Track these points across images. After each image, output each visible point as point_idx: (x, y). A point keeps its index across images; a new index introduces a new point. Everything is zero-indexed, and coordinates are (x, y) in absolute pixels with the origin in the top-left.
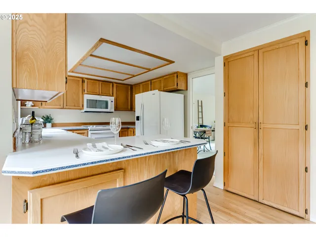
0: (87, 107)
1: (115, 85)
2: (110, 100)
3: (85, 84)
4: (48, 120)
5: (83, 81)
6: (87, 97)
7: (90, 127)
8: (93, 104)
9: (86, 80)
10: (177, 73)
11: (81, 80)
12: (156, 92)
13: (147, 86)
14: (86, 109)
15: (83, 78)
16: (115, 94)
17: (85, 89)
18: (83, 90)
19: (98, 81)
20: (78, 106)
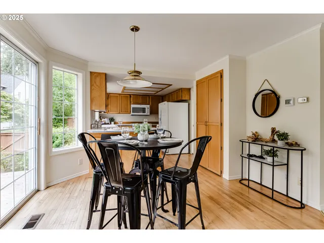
0: (133, 112)
1: (150, 97)
2: (147, 107)
3: (132, 98)
4: (112, 120)
5: (130, 97)
6: (133, 106)
7: (133, 125)
8: (135, 110)
9: (132, 96)
10: (181, 89)
11: (129, 96)
12: (166, 102)
13: (162, 98)
14: (132, 114)
15: (130, 95)
16: (150, 103)
17: (132, 101)
18: (130, 102)
19: (140, 95)
20: (127, 112)
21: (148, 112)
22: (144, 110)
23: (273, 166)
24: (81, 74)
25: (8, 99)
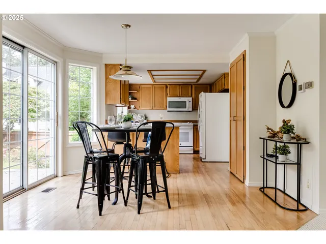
0: (169, 107)
1: (193, 86)
2: (188, 100)
3: (168, 89)
5: (167, 87)
6: (169, 99)
8: (172, 104)
9: (168, 86)
10: (224, 74)
11: (164, 86)
14: (168, 109)
15: (166, 85)
16: (193, 96)
17: (168, 93)
18: (166, 94)
19: (179, 85)
20: (162, 107)
21: (189, 108)
22: (183, 104)
23: (276, 164)
24: (96, 68)
25: (41, 95)
